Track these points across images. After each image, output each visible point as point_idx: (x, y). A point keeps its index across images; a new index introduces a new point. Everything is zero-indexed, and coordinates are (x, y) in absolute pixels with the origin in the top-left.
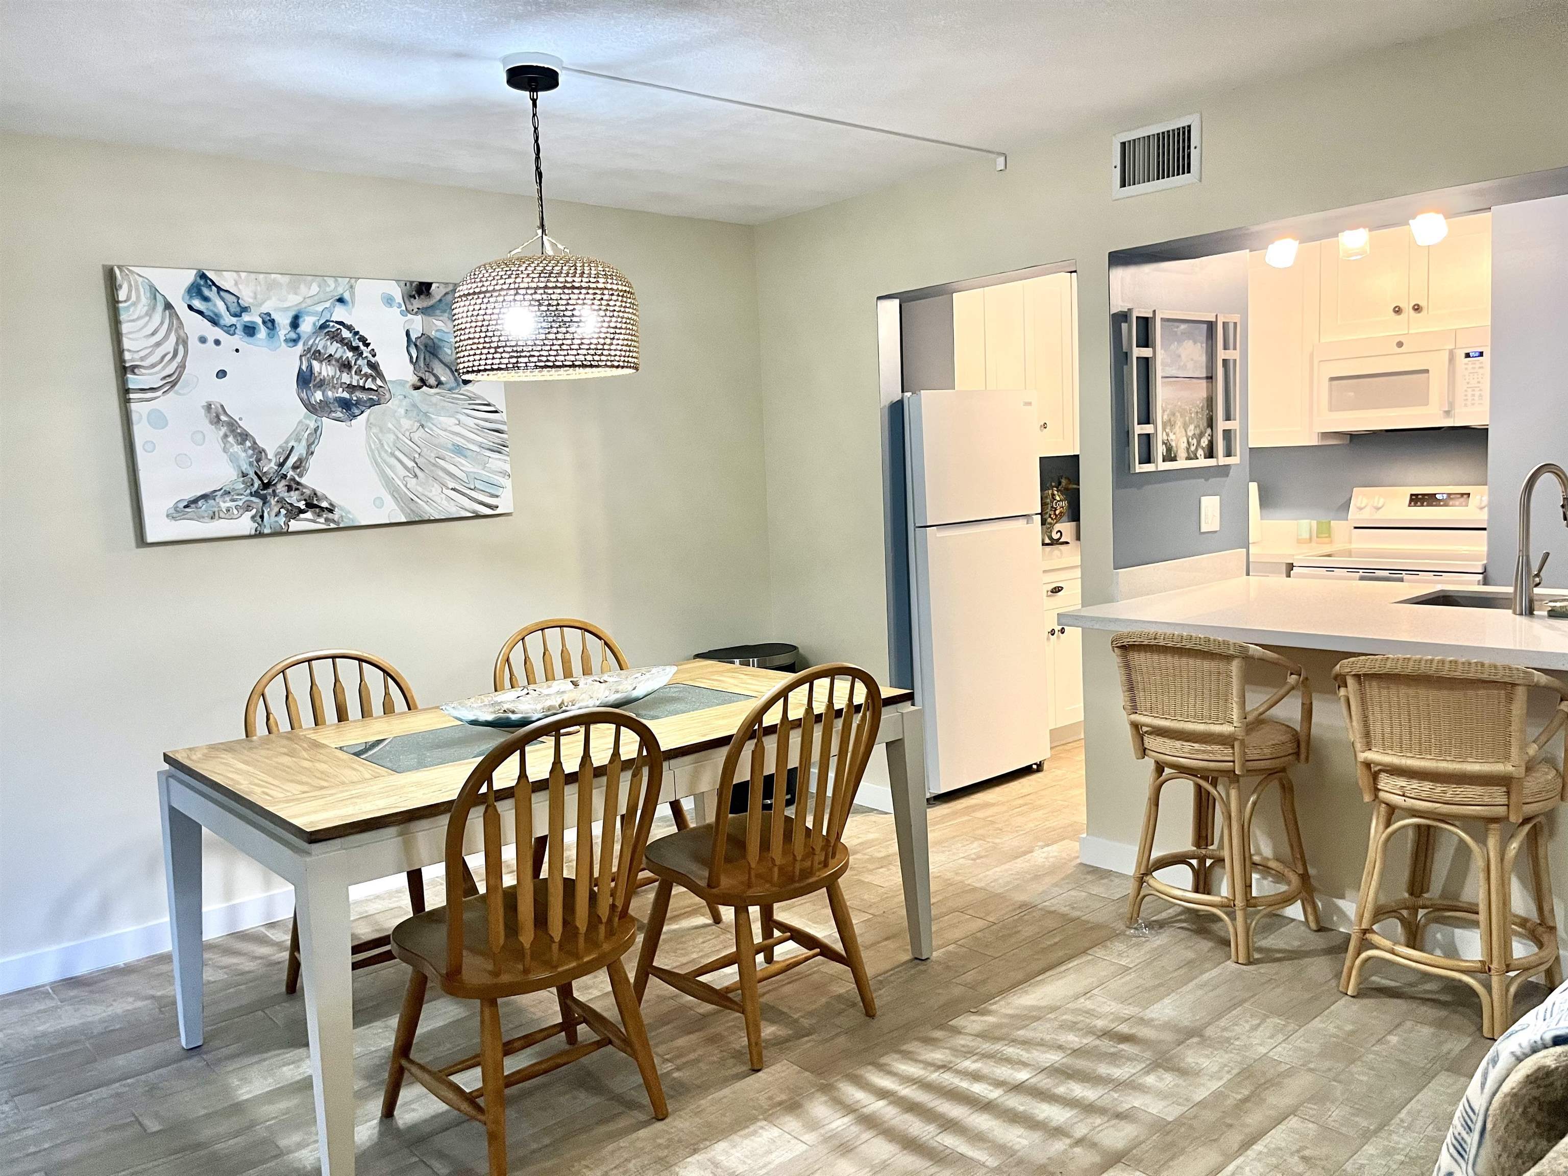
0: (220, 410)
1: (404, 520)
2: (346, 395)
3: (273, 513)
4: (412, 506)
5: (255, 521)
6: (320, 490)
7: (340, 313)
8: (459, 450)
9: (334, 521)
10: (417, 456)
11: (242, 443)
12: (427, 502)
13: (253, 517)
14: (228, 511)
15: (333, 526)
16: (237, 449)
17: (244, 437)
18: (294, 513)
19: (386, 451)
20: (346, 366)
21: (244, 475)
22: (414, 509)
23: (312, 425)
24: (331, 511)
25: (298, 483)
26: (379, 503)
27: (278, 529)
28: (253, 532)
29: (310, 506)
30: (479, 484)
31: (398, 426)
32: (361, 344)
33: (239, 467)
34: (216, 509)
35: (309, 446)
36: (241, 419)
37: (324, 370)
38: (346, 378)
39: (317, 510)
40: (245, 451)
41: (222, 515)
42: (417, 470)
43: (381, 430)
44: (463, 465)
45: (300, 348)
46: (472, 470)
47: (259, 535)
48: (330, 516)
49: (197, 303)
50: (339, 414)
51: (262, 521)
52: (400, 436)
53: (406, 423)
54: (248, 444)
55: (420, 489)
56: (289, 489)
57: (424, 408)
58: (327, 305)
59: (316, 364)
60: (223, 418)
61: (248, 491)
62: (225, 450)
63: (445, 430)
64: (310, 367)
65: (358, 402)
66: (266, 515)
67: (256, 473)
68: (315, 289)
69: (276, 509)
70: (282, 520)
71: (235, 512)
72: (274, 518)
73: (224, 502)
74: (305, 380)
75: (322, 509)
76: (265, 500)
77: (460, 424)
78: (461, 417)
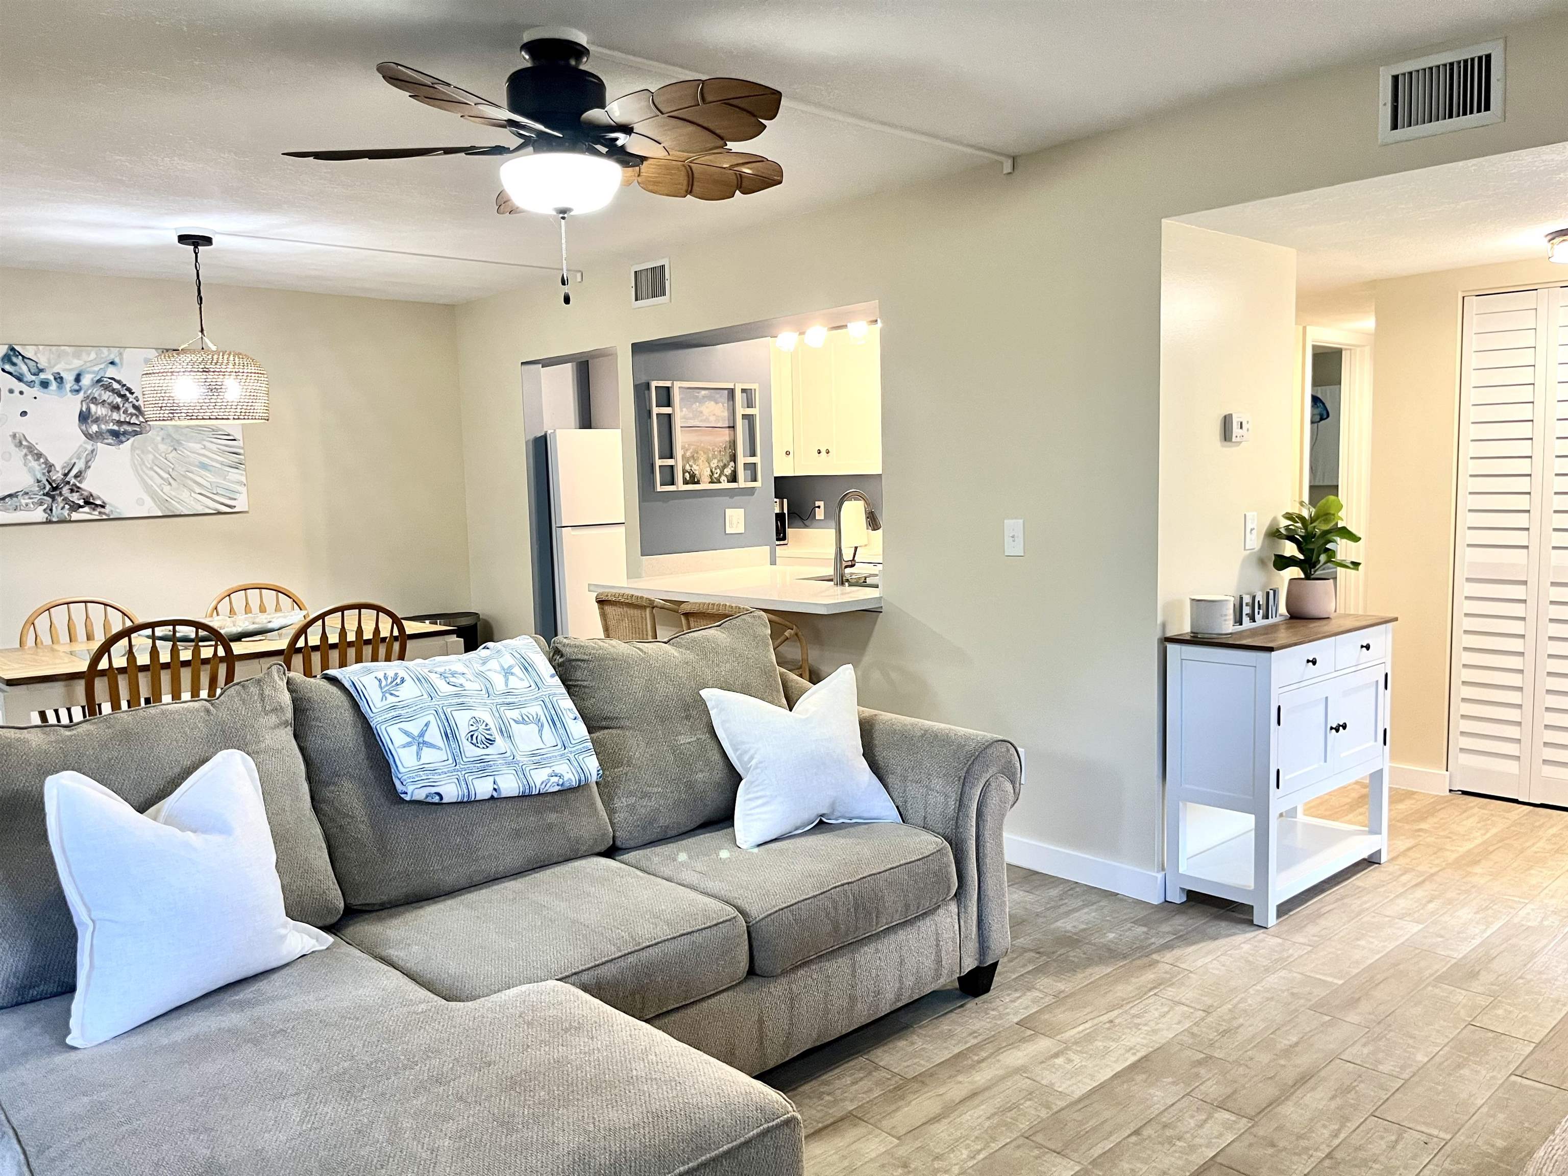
0: (22, 438)
1: (160, 514)
2: (116, 428)
3: (60, 508)
4: (167, 505)
5: (46, 513)
6: (95, 493)
7: (111, 372)
8: (204, 466)
9: (105, 514)
10: (171, 470)
11: (38, 459)
12: (178, 503)
13: (45, 510)
14: (27, 505)
15: (104, 517)
16: (34, 464)
17: (39, 456)
18: (75, 507)
19: (146, 467)
20: (116, 408)
22: (170, 507)
23: (90, 447)
24: (103, 507)
25: (79, 488)
26: (140, 502)
27: (63, 519)
28: (45, 520)
29: (87, 503)
30: (221, 491)
31: (156, 448)
32: (127, 393)
33: (35, 475)
34: (18, 504)
35: (87, 462)
36: (37, 444)
37: (98, 411)
38: (115, 416)
39: (93, 506)
40: (40, 465)
41: (22, 508)
42: (171, 480)
43: (143, 452)
44: (207, 477)
45: (81, 395)
46: (214, 480)
47: (49, 522)
48: (102, 510)
49: (8, 367)
50: (110, 441)
51: (52, 512)
52: (157, 455)
53: (162, 447)
54: (42, 460)
55: (173, 493)
56: (72, 491)
57: (176, 436)
58: (102, 366)
59: (93, 407)
60: (24, 443)
61: (42, 492)
62: (25, 465)
63: (194, 453)
64: (89, 409)
65: (125, 433)
66: (54, 508)
67: (47, 480)
68: (93, 356)
69: (62, 505)
70: (66, 512)
71: (32, 506)
72: (61, 510)
73: (24, 499)
74: (84, 417)
75: (97, 505)
76: (53, 498)
77: (205, 447)
78: (205, 443)
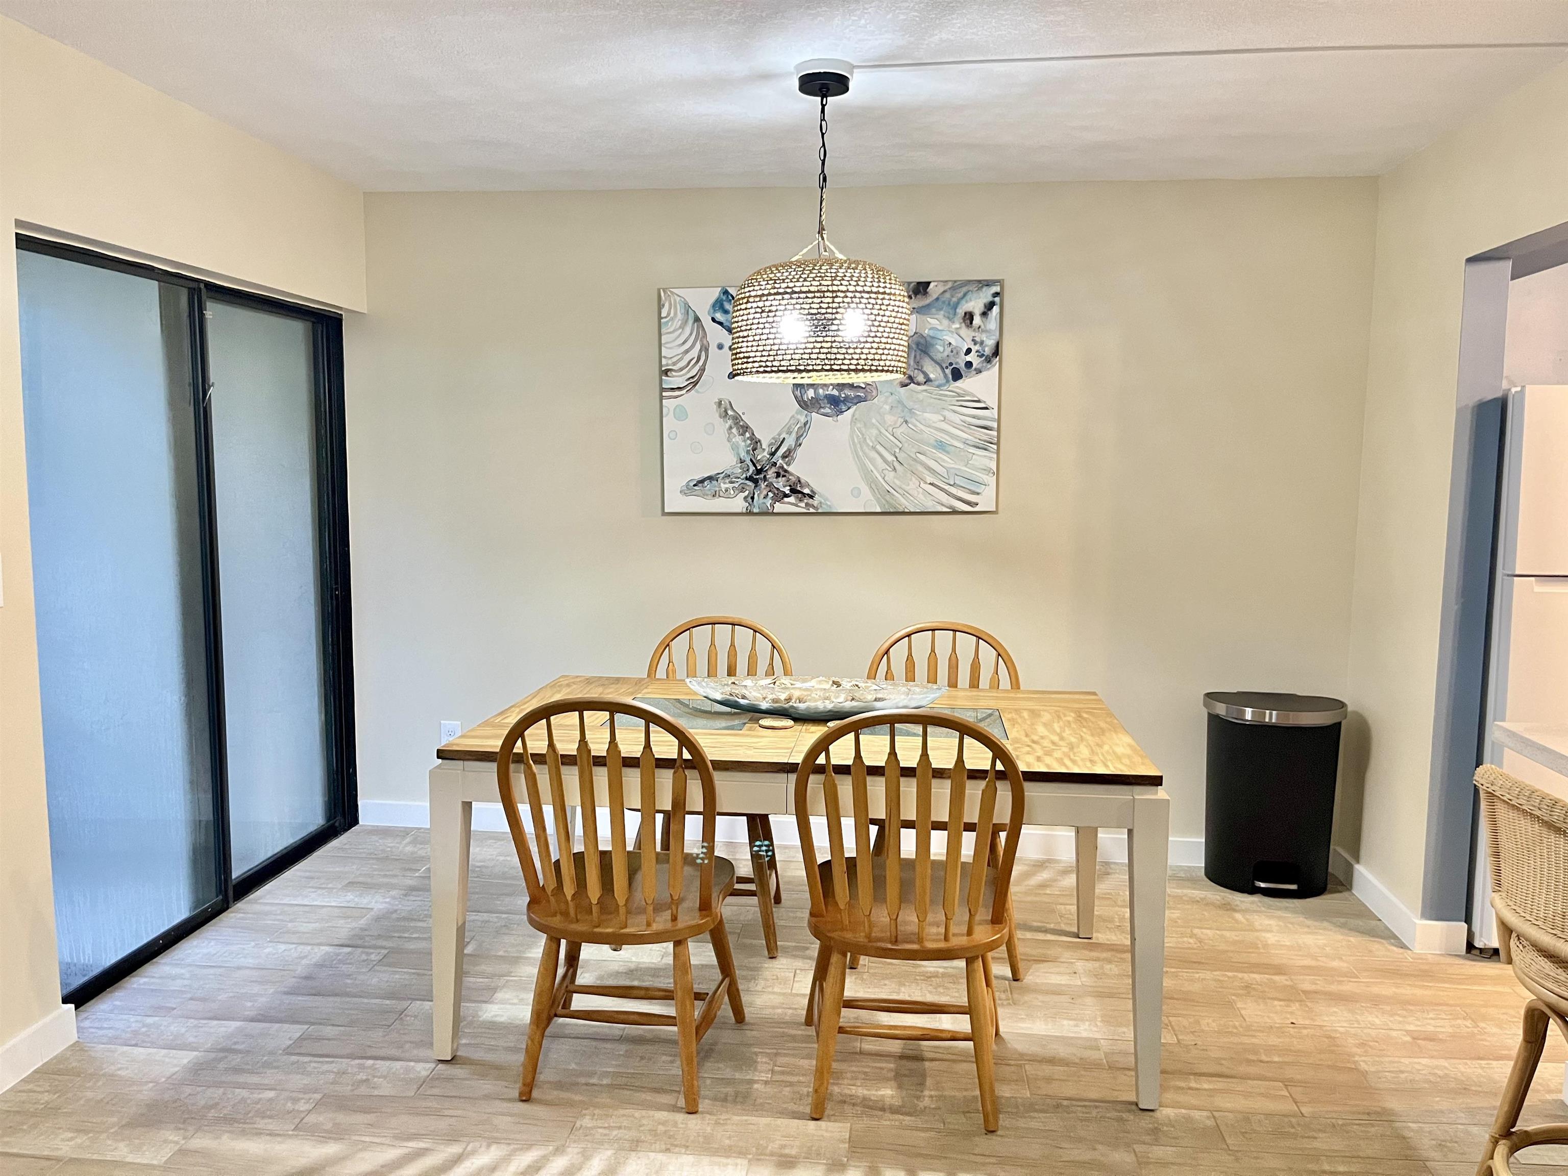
0: (729, 406)
1: (879, 510)
2: (835, 393)
3: (762, 496)
4: (888, 497)
5: (746, 501)
6: (804, 478)
8: (941, 446)
9: (813, 506)
11: (743, 434)
12: (904, 496)
13: (745, 498)
14: (726, 491)
15: (812, 510)
16: (738, 439)
17: (745, 428)
18: (780, 496)
19: (868, 445)
21: (742, 462)
22: (892, 501)
23: (803, 419)
24: (811, 497)
25: (786, 471)
26: (856, 493)
27: (765, 510)
28: (744, 510)
29: (794, 491)
30: (959, 481)
31: (882, 422)
33: (738, 454)
34: (717, 489)
35: (798, 439)
36: (743, 414)
39: (800, 495)
40: (745, 441)
41: (721, 494)
42: (896, 464)
43: (865, 425)
44: (944, 461)
46: (953, 466)
47: (750, 513)
48: (811, 501)
49: (719, 316)
50: (827, 410)
51: (753, 501)
52: (883, 431)
53: (890, 419)
54: (747, 435)
55: (898, 482)
56: (778, 475)
57: (910, 404)
60: (730, 412)
61: (744, 476)
62: (729, 440)
63: (929, 426)
65: (847, 399)
66: (756, 496)
67: (751, 460)
69: (765, 492)
70: (769, 502)
71: (732, 492)
72: (763, 500)
73: (725, 483)
75: (804, 495)
76: (756, 482)
77: (945, 419)
78: (946, 413)
